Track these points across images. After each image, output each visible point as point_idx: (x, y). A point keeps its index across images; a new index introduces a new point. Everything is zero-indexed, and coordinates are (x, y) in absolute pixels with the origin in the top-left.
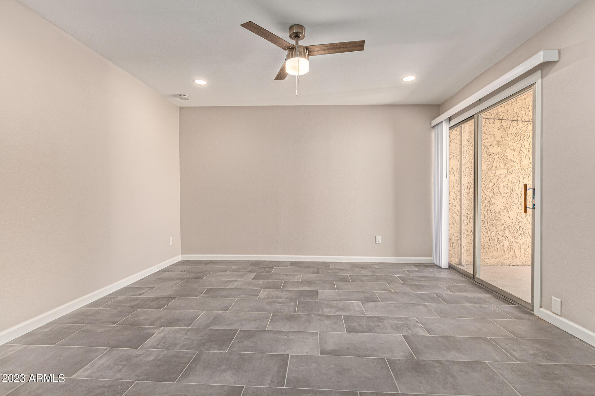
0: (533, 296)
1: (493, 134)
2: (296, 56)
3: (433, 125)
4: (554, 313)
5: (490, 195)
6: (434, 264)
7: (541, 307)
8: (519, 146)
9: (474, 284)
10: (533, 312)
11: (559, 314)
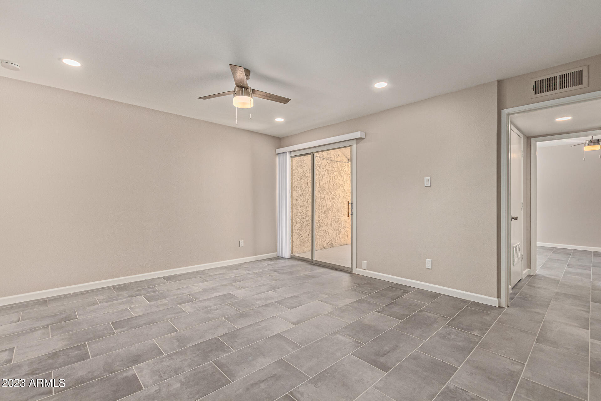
0: (352, 263)
1: (307, 163)
2: (245, 95)
3: (277, 153)
4: (363, 269)
5: (306, 204)
6: (279, 257)
7: (356, 268)
8: (319, 173)
9: (313, 265)
10: (352, 272)
11: (366, 269)
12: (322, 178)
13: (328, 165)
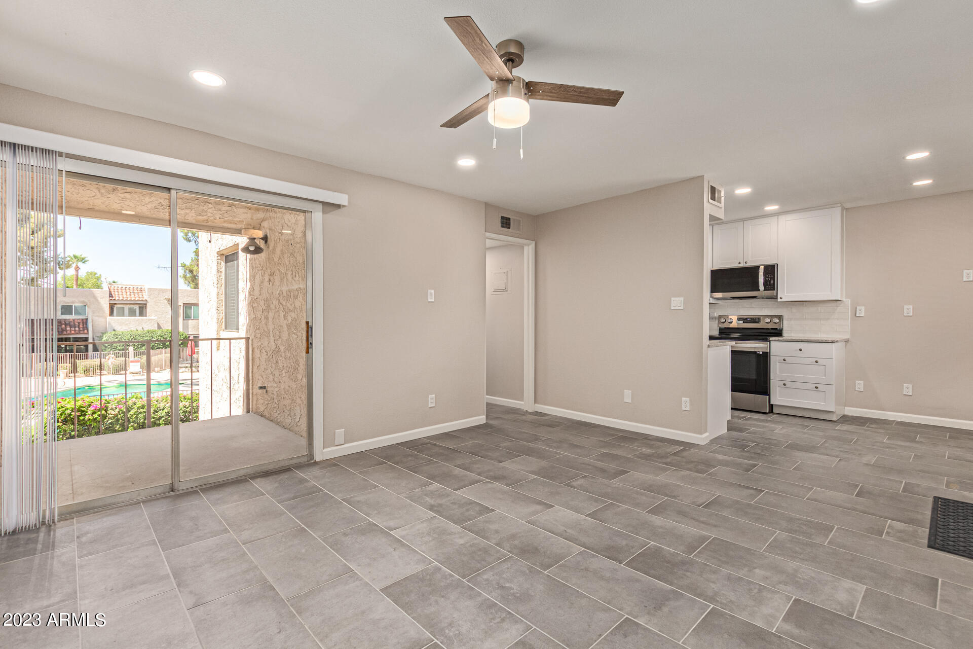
0: (311, 444)
4: (337, 446)
7: (324, 448)
10: (313, 461)
11: (343, 443)
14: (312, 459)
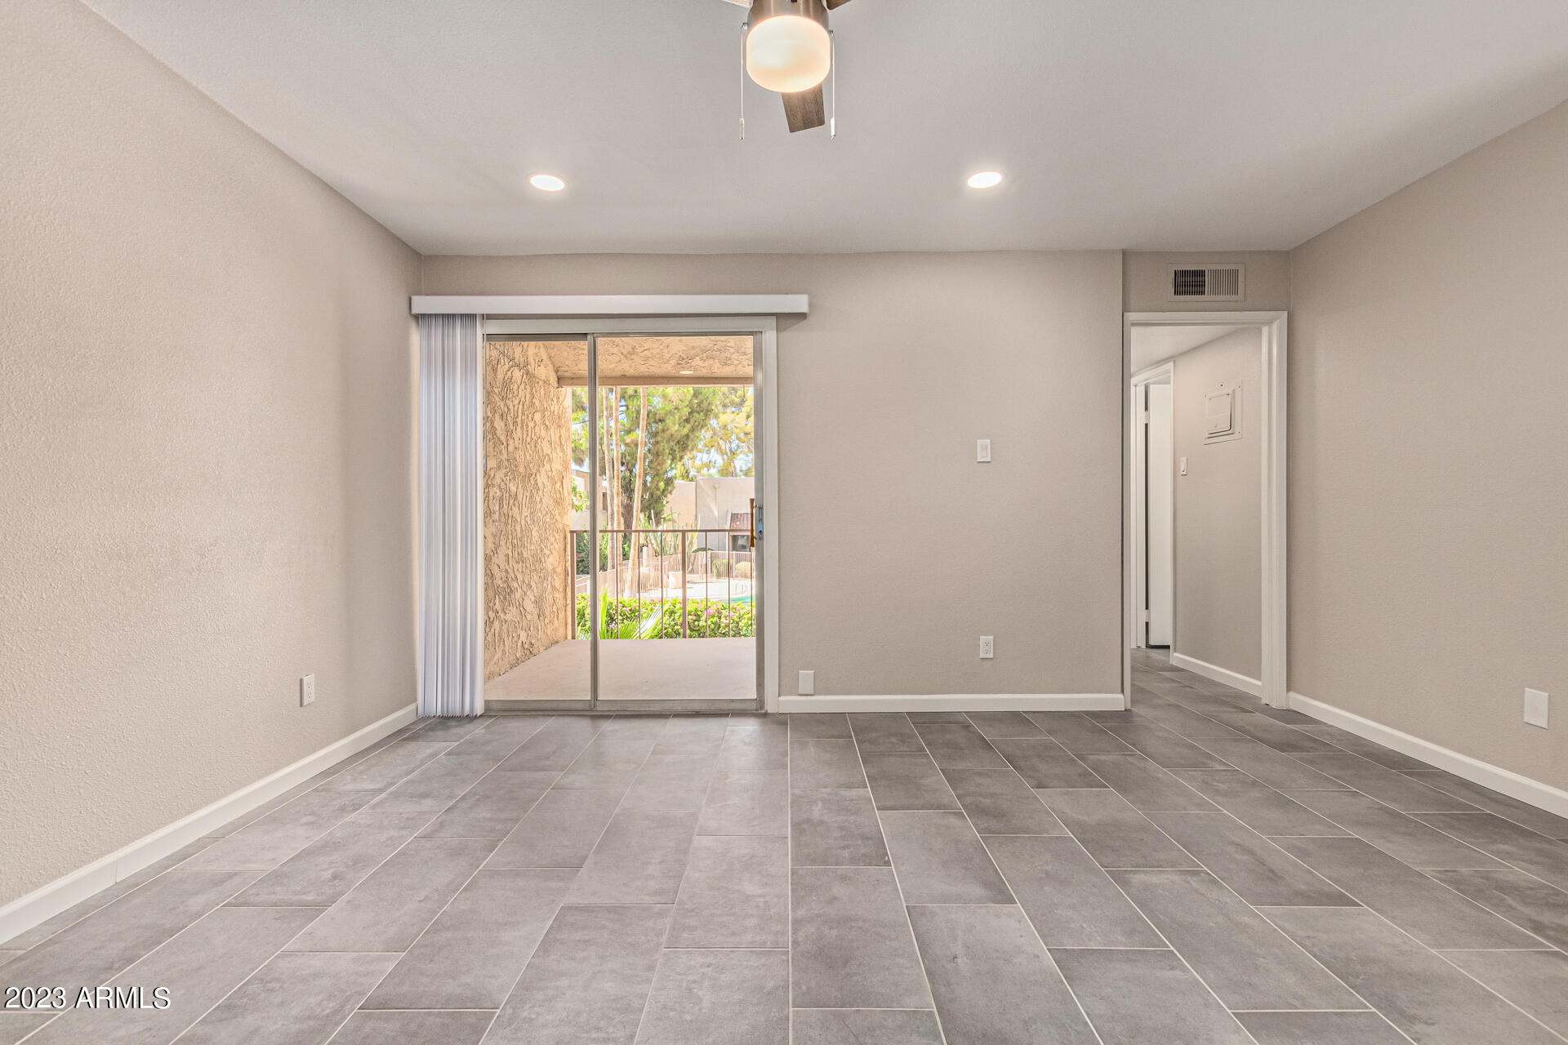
0: (760, 685)
4: (802, 695)
7: (779, 696)
10: (769, 711)
11: (812, 693)
12: (512, 428)
13: (523, 385)
14: (762, 708)
